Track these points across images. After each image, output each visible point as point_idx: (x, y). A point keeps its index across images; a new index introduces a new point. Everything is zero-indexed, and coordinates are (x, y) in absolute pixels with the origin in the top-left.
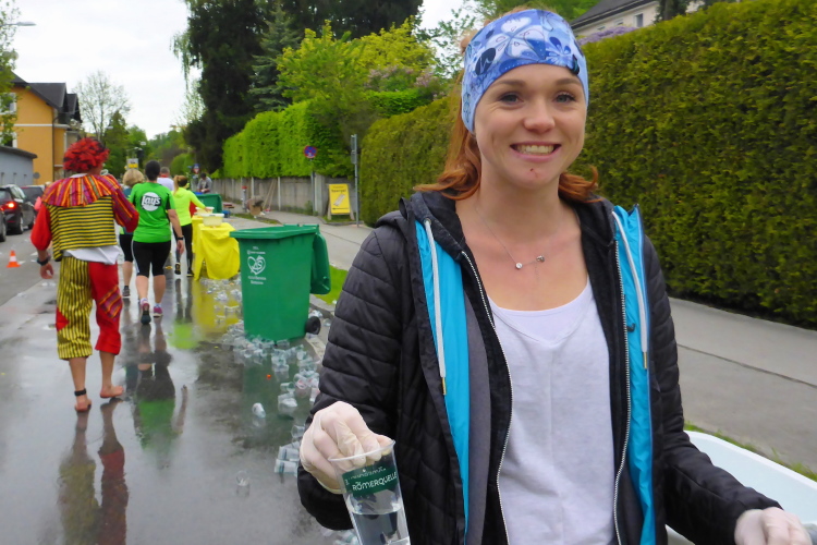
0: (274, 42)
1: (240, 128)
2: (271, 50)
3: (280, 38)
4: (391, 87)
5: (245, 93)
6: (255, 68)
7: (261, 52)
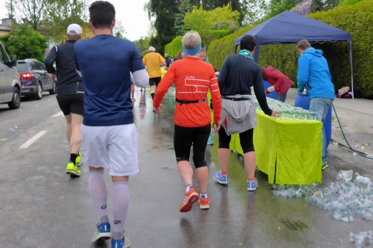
0: (184, 8)
1: (170, 41)
2: (182, 11)
3: (186, 7)
4: (221, 28)
5: (173, 28)
6: (176, 18)
7: (178, 12)
